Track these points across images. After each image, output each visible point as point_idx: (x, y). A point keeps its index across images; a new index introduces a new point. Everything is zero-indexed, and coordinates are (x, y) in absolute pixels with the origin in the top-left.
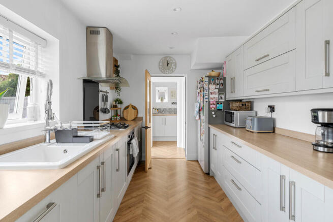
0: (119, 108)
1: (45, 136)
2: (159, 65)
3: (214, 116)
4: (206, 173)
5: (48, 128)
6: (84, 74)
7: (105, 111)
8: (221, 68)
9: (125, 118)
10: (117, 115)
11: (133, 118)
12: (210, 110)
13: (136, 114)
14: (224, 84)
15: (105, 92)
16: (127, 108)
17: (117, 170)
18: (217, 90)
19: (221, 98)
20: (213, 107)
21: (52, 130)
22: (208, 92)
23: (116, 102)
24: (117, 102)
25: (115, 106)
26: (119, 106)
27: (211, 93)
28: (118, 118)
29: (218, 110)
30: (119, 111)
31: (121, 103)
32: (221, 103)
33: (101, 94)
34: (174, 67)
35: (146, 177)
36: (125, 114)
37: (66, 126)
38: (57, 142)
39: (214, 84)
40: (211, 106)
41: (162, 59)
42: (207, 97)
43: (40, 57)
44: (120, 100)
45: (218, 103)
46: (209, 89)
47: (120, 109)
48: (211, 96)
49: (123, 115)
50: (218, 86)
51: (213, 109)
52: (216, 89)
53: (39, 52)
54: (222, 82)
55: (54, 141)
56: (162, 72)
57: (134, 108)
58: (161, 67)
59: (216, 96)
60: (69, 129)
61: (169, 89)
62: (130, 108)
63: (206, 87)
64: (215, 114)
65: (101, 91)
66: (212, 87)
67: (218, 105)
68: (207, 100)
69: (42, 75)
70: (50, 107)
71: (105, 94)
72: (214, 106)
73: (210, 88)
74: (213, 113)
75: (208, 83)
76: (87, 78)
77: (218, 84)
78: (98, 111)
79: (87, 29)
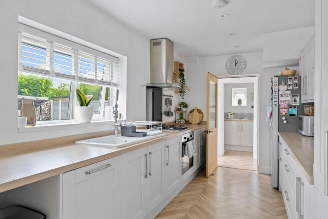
0: (184, 112)
1: (115, 130)
2: (226, 65)
3: (285, 122)
4: (275, 188)
5: (116, 124)
6: (147, 81)
7: (168, 114)
8: (298, 65)
9: (190, 121)
10: (182, 118)
11: (198, 123)
12: (280, 116)
13: (201, 118)
14: (299, 85)
15: (169, 96)
16: (192, 111)
17: (167, 164)
18: (289, 92)
19: (295, 101)
20: (284, 111)
21: (118, 126)
22: (277, 94)
23: (180, 106)
24: (182, 106)
25: (179, 110)
26: (184, 109)
27: (282, 96)
28: (182, 121)
29: (290, 115)
30: (184, 114)
31: (186, 106)
32: (295, 107)
33: (164, 99)
34: (244, 67)
35: (206, 181)
36: (190, 117)
37: (128, 124)
38: (122, 135)
39: (286, 84)
40: (281, 111)
41: (229, 58)
42: (277, 100)
43: (114, 71)
44: (185, 103)
45: (291, 107)
46: (279, 91)
47: (186, 112)
48: (281, 99)
49: (188, 118)
50: (291, 87)
51: (284, 114)
52: (287, 90)
53: (114, 68)
54: (296, 82)
55: (121, 134)
56: (230, 73)
57: (199, 111)
58: (228, 67)
59: (289, 98)
60: (130, 126)
61: (247, 90)
62: (195, 112)
63: (275, 88)
64: (286, 119)
65: (164, 95)
66: (283, 88)
67: (290, 110)
68: (277, 103)
69: (115, 85)
70: (116, 109)
71: (169, 98)
72: (286, 110)
73: (281, 89)
74: (284, 118)
75: (277, 83)
76: (150, 85)
77: (290, 85)
78: (162, 114)
79: (151, 41)
